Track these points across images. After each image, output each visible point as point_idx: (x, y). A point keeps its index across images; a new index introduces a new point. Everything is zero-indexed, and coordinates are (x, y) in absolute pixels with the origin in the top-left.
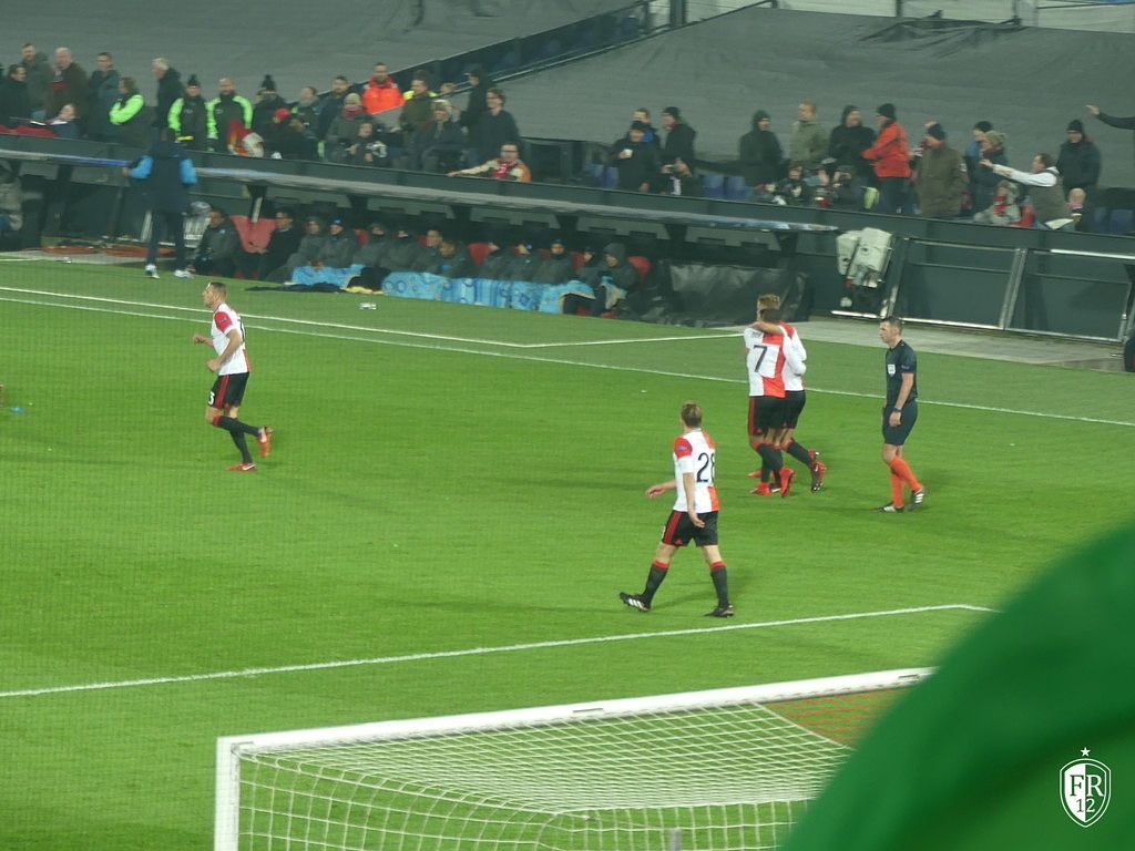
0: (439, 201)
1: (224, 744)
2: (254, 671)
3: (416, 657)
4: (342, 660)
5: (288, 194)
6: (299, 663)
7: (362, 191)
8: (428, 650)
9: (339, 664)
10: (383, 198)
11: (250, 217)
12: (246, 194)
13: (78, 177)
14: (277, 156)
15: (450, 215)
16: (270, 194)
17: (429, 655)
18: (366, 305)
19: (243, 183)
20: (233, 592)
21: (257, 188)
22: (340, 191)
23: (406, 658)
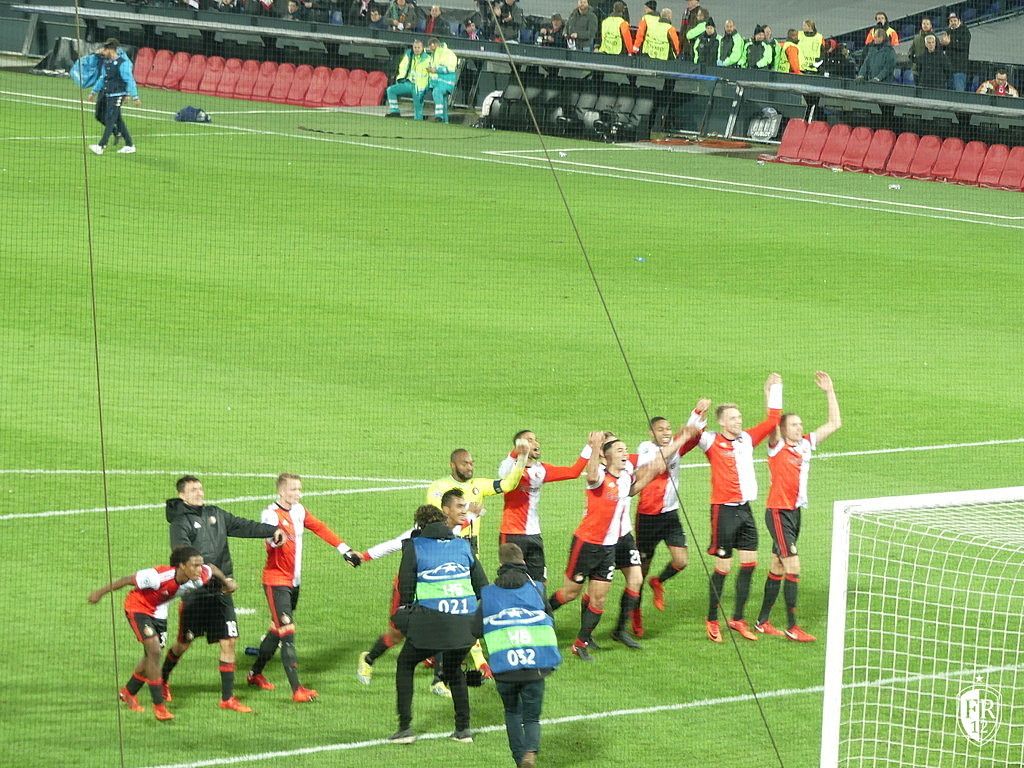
0: (948, 110)
1: (839, 506)
2: (827, 455)
3: (946, 446)
4: (891, 448)
5: (835, 103)
6: (858, 449)
7: (890, 102)
8: (954, 441)
9: (889, 450)
10: (906, 107)
11: (807, 119)
12: (804, 102)
13: (678, 88)
14: (827, 75)
15: (955, 121)
16: (821, 104)
17: (955, 445)
18: (894, 186)
19: (801, 94)
20: (807, 396)
21: (812, 99)
22: (874, 101)
23: (938, 447)
